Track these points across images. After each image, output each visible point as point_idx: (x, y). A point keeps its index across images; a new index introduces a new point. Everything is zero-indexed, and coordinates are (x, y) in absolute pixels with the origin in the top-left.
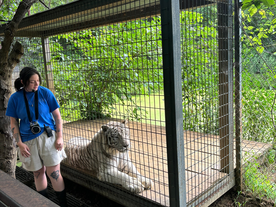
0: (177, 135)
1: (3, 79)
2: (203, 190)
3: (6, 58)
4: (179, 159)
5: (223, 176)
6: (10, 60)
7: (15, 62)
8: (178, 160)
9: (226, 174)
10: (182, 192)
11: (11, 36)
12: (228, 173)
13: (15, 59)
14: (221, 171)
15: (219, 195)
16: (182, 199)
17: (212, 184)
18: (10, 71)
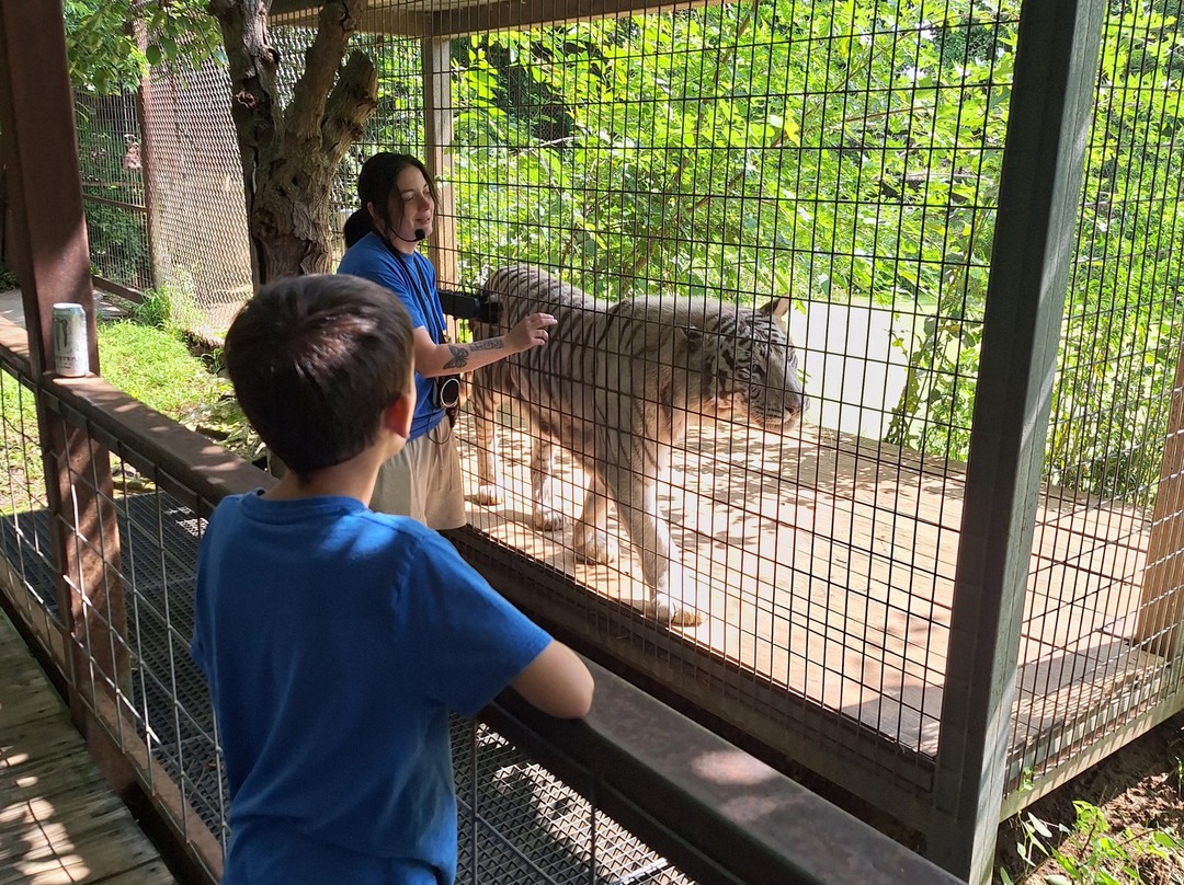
1: (301, 200)
3: (318, 115)
6: (329, 126)
7: (346, 135)
11: (344, 31)
13: (349, 122)
18: (326, 169)
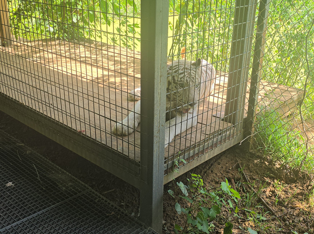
0: (156, 60)
2: (192, 143)
4: (157, 97)
5: (225, 126)
8: (155, 97)
9: (230, 124)
10: (158, 142)
12: (234, 124)
14: (223, 120)
15: (216, 151)
16: (157, 152)
17: (207, 136)
